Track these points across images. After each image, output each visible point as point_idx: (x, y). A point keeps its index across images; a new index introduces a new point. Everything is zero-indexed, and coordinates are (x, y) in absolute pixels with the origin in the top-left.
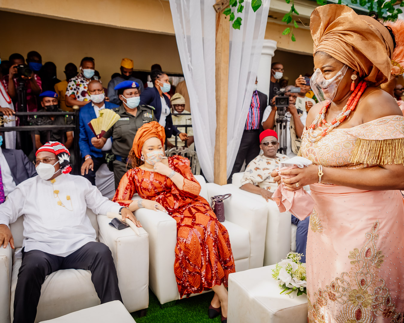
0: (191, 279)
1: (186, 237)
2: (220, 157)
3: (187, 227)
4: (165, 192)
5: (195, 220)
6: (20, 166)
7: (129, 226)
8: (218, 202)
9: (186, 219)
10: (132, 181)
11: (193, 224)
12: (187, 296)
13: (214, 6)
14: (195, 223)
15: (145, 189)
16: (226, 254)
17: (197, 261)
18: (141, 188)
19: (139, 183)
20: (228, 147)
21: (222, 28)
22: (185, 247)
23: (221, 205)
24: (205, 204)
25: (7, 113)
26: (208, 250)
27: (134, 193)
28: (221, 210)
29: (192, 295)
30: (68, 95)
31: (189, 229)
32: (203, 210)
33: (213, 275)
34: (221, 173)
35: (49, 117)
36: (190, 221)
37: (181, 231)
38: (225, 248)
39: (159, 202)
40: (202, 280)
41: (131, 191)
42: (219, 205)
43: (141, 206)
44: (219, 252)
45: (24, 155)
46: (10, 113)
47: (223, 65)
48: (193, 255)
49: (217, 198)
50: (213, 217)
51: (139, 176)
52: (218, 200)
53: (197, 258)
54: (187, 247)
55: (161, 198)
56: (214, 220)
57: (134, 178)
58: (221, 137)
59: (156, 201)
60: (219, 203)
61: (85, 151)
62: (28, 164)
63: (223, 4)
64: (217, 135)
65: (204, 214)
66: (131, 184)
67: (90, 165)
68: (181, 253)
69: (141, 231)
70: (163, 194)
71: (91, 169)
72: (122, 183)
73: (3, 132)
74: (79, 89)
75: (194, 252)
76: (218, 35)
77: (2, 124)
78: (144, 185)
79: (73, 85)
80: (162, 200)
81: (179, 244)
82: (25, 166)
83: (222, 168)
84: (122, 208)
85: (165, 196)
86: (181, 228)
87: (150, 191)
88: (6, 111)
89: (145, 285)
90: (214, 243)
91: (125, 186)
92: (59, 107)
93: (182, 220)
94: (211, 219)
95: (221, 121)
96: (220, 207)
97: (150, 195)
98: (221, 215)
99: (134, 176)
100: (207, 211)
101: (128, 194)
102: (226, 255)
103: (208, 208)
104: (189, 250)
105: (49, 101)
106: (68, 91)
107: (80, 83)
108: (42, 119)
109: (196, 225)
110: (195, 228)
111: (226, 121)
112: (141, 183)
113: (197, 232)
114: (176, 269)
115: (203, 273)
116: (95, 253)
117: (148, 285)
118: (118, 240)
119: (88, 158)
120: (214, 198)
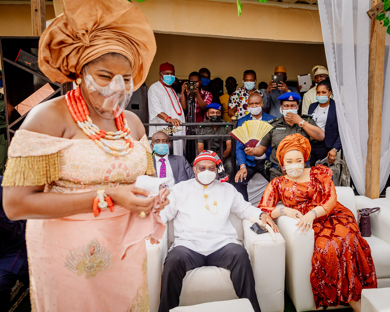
0: (326, 291)
1: (323, 248)
2: (372, 168)
3: (325, 237)
4: (307, 202)
5: (334, 232)
6: (182, 170)
7: (267, 232)
8: (364, 215)
9: (326, 230)
10: (276, 189)
11: (332, 235)
12: (324, 308)
13: (367, 13)
14: (334, 234)
15: (286, 198)
16: (365, 269)
17: (333, 273)
18: (283, 197)
19: (282, 191)
20: (382, 159)
21: (377, 34)
22: (321, 257)
23: (367, 218)
24: (349, 216)
25: (176, 124)
26: (345, 263)
27: (278, 201)
28: (366, 224)
29: (329, 308)
30: (232, 107)
31: (327, 239)
32: (345, 221)
33: (349, 290)
34: (373, 186)
35: (212, 127)
36: (329, 232)
37: (319, 241)
38: (364, 263)
39: (301, 211)
40: (338, 293)
41: (275, 199)
42: (364, 219)
43: (282, 214)
44: (358, 267)
45: (185, 160)
46: (178, 123)
47: (377, 73)
48: (330, 266)
49: (364, 211)
50: (353, 230)
51: (282, 184)
52: (364, 214)
53: (334, 270)
54: (323, 258)
55: (302, 207)
56: (354, 233)
57: (278, 186)
58: (373, 148)
59: (299, 210)
60: (365, 217)
61: (241, 159)
62: (189, 169)
63: (378, 9)
64: (369, 144)
65: (344, 226)
66: (275, 192)
67: (244, 174)
68: (317, 263)
69: (279, 237)
70: (305, 204)
71: (244, 178)
72: (267, 190)
73: (172, 141)
74: (241, 102)
75: (331, 263)
76: (373, 41)
77: (172, 133)
78: (286, 194)
79: (237, 99)
80: (303, 209)
81: (315, 253)
82: (185, 170)
83: (374, 180)
84: (262, 213)
85: (307, 205)
86: (319, 238)
87: (292, 200)
88: (175, 122)
89: (281, 290)
90: (352, 257)
91: (270, 193)
92: (222, 118)
93: (321, 230)
94: (350, 232)
95: (374, 131)
96: (366, 221)
97: (292, 204)
98: (367, 230)
99: (278, 185)
100: (348, 223)
101: (272, 201)
102: (366, 271)
103: (351, 220)
104: (326, 261)
105: (213, 112)
106: (232, 103)
107: (243, 96)
108: (205, 128)
109: (334, 237)
110: (333, 240)
111: (379, 131)
112: (284, 192)
113: (334, 244)
114: (312, 279)
115: (339, 286)
116: (233, 254)
117: (284, 291)
118: (255, 244)
119: (243, 166)
120: (362, 211)
